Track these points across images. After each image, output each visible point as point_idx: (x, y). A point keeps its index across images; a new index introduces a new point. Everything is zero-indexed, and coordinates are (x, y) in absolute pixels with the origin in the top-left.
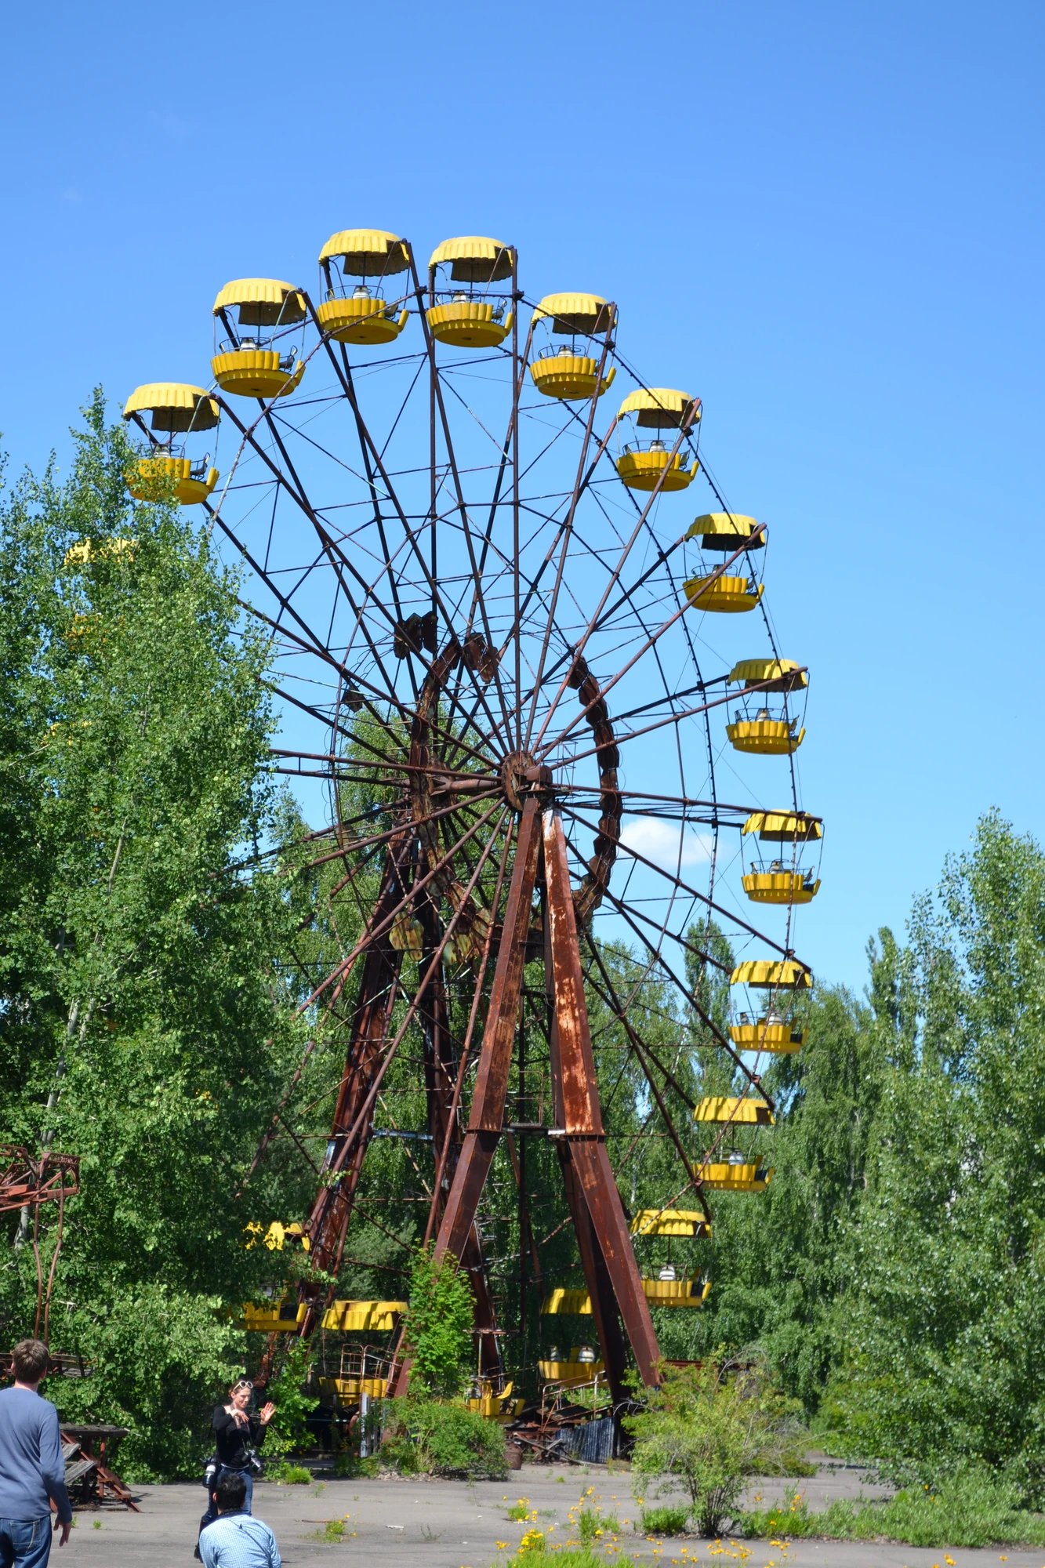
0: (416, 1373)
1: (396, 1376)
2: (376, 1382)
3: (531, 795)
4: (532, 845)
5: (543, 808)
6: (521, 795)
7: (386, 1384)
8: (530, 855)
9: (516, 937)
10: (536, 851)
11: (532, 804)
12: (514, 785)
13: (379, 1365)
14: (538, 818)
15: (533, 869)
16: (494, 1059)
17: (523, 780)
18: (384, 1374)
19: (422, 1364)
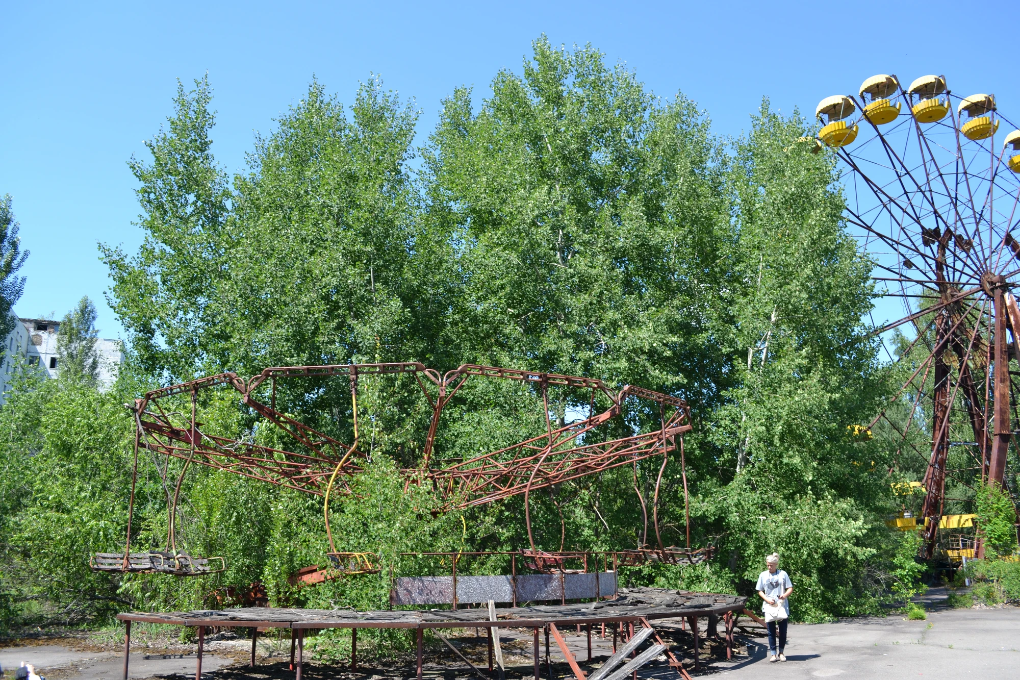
0: (987, 545)
1: (978, 547)
2: (969, 551)
3: (997, 288)
4: (1002, 308)
5: (1004, 292)
6: (992, 290)
7: (973, 551)
8: (1001, 313)
9: (1001, 348)
10: (1004, 311)
11: (998, 292)
12: (988, 286)
13: (969, 543)
14: (1002, 297)
15: (1004, 319)
16: (1001, 402)
17: (992, 283)
18: (972, 547)
19: (989, 540)
